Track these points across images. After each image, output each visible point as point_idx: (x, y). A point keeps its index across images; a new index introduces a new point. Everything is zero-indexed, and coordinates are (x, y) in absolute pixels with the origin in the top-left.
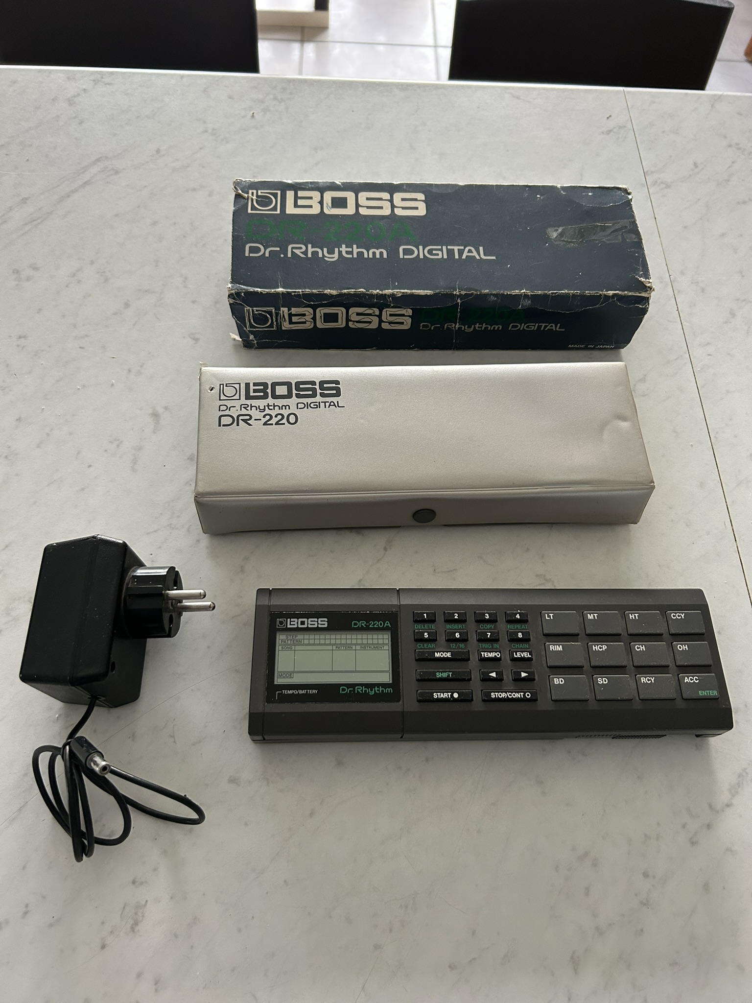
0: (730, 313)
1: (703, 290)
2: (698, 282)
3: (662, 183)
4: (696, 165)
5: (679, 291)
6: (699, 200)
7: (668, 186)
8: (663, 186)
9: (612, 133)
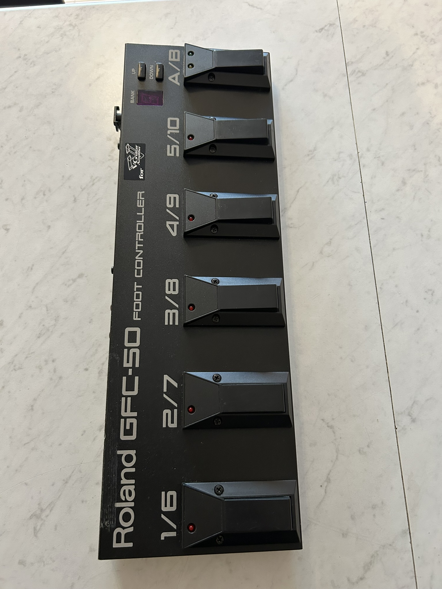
0: (402, 182)
1: (383, 164)
2: (379, 157)
3: (359, 71)
4: (387, 54)
5: (364, 166)
6: (387, 84)
7: (363, 74)
8: (360, 74)
9: (324, 31)
